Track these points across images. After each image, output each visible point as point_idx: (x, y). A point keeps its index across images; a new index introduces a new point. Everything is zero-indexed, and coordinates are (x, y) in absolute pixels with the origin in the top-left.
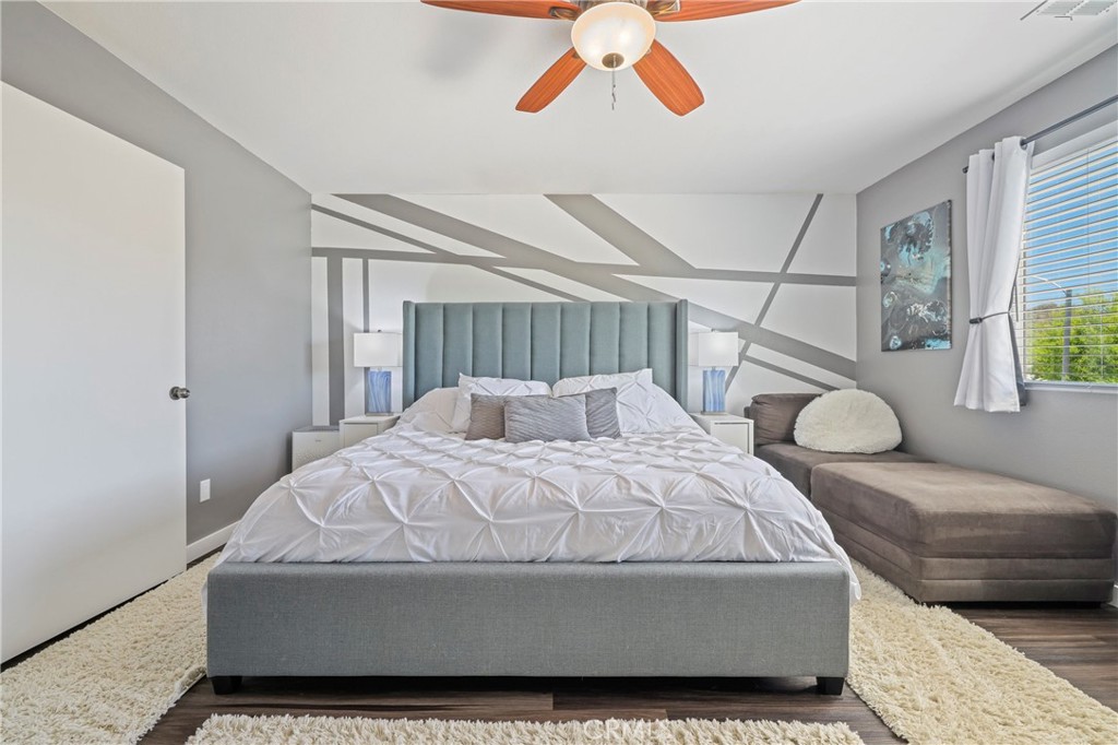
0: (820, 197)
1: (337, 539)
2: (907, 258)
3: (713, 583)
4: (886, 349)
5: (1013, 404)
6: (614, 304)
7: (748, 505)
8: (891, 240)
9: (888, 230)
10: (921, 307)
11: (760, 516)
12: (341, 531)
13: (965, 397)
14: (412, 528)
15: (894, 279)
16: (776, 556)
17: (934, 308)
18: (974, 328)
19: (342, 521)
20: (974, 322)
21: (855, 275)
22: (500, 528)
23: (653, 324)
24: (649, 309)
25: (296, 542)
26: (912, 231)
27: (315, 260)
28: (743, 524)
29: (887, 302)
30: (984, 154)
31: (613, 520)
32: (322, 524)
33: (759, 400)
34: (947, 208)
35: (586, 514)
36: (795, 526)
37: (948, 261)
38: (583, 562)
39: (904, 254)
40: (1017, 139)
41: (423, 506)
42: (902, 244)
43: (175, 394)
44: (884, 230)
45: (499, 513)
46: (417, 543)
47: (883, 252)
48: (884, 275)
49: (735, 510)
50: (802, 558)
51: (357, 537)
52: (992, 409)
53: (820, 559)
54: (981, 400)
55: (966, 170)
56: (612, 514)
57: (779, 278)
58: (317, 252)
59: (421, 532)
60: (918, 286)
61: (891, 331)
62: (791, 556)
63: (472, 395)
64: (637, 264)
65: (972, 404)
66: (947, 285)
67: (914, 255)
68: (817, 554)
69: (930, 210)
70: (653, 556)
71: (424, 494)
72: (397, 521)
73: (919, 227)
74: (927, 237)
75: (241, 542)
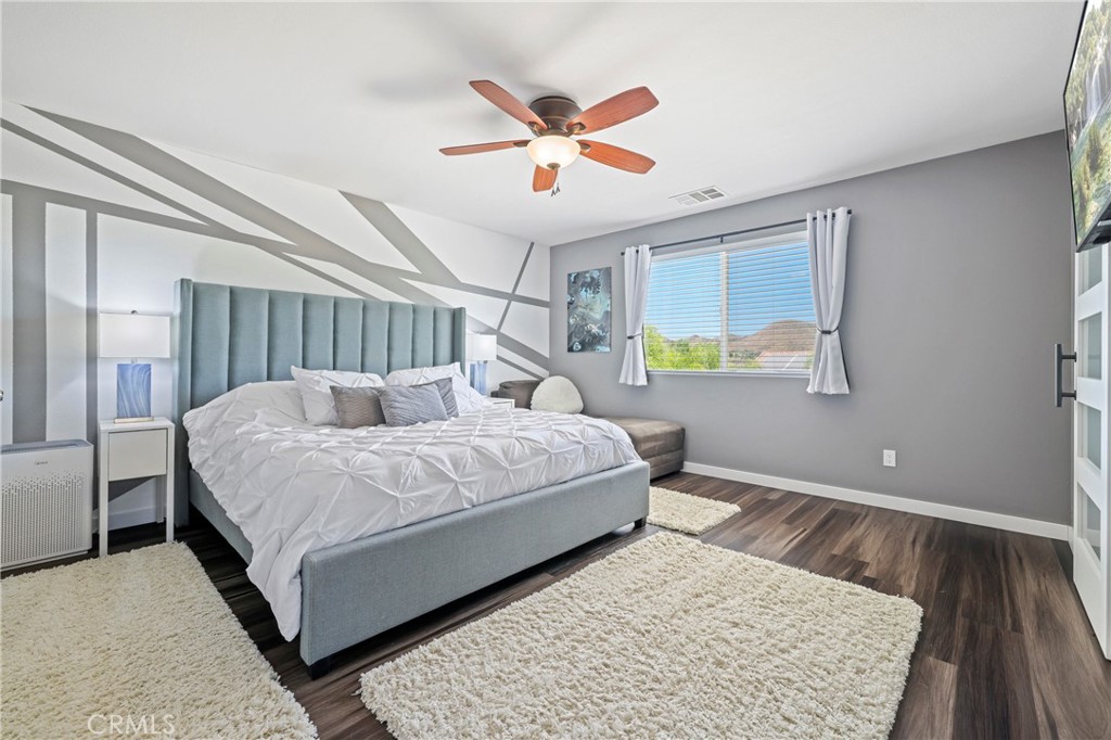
0: (532, 244)
1: (413, 504)
2: (585, 295)
4: (570, 350)
5: (642, 381)
6: (408, 305)
8: (574, 282)
9: (573, 276)
10: (593, 326)
12: (415, 497)
13: (626, 378)
14: (463, 484)
15: (576, 307)
17: (601, 328)
18: (629, 342)
19: (412, 489)
20: (630, 338)
21: (548, 300)
22: (513, 471)
23: (438, 324)
24: (435, 313)
25: (378, 516)
26: (589, 280)
29: (571, 321)
30: (634, 249)
31: (566, 455)
32: (398, 495)
33: (507, 385)
34: (608, 271)
35: (555, 454)
37: (609, 302)
39: (583, 293)
40: (648, 247)
41: (465, 467)
42: (582, 286)
44: (570, 275)
45: (512, 462)
46: (468, 494)
47: (569, 288)
48: (570, 303)
51: (427, 499)
52: (639, 384)
54: (633, 380)
55: (623, 254)
56: (566, 452)
57: (512, 297)
59: (466, 485)
60: (592, 314)
61: (574, 339)
63: (332, 388)
64: (418, 272)
65: (630, 383)
66: (608, 315)
67: (590, 295)
69: (600, 270)
71: (462, 458)
72: (452, 480)
73: (592, 278)
74: (598, 285)
75: (320, 530)
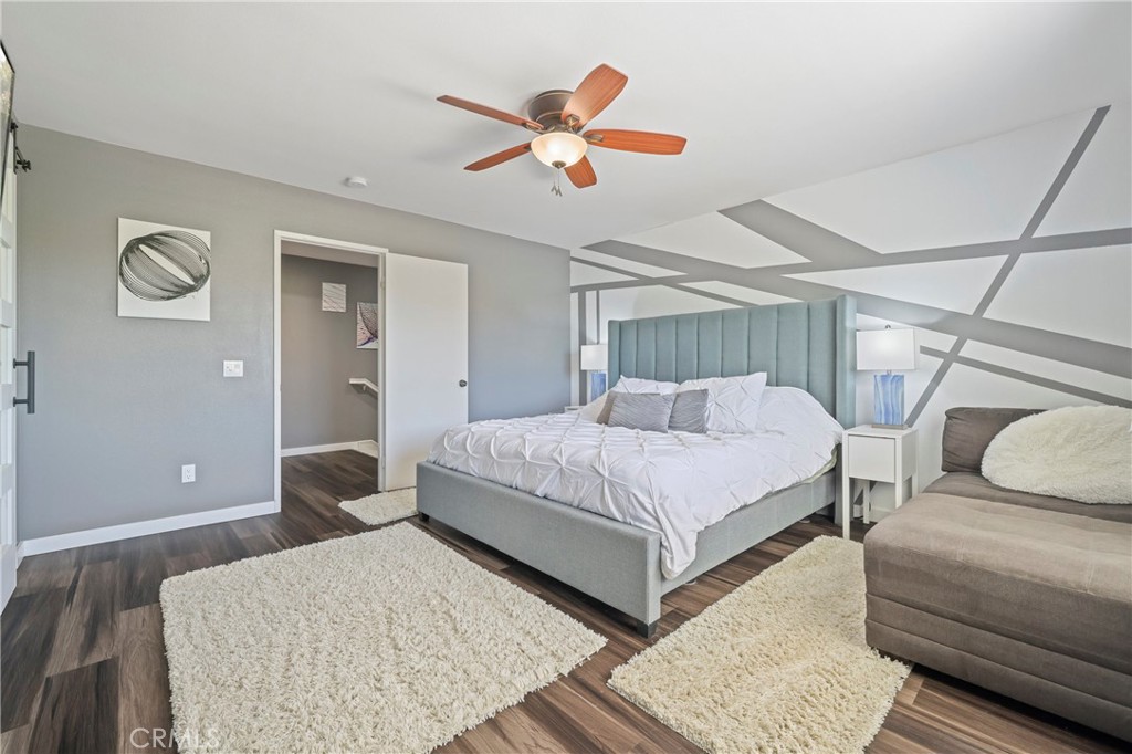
0: (1104, 111)
3: (572, 521)
7: (606, 475)
11: (611, 484)
16: (618, 516)
24: (809, 309)
27: (572, 295)
28: (600, 486)
31: (538, 469)
33: (951, 414)
36: (631, 496)
38: (525, 491)
43: (462, 384)
49: (597, 476)
50: (637, 524)
53: (652, 529)
58: (574, 290)
62: (629, 520)
64: (807, 261)
68: (649, 524)
70: (556, 497)
